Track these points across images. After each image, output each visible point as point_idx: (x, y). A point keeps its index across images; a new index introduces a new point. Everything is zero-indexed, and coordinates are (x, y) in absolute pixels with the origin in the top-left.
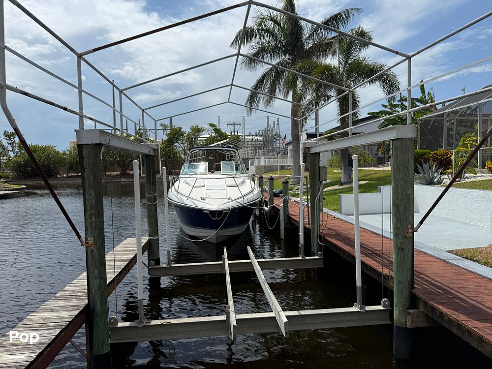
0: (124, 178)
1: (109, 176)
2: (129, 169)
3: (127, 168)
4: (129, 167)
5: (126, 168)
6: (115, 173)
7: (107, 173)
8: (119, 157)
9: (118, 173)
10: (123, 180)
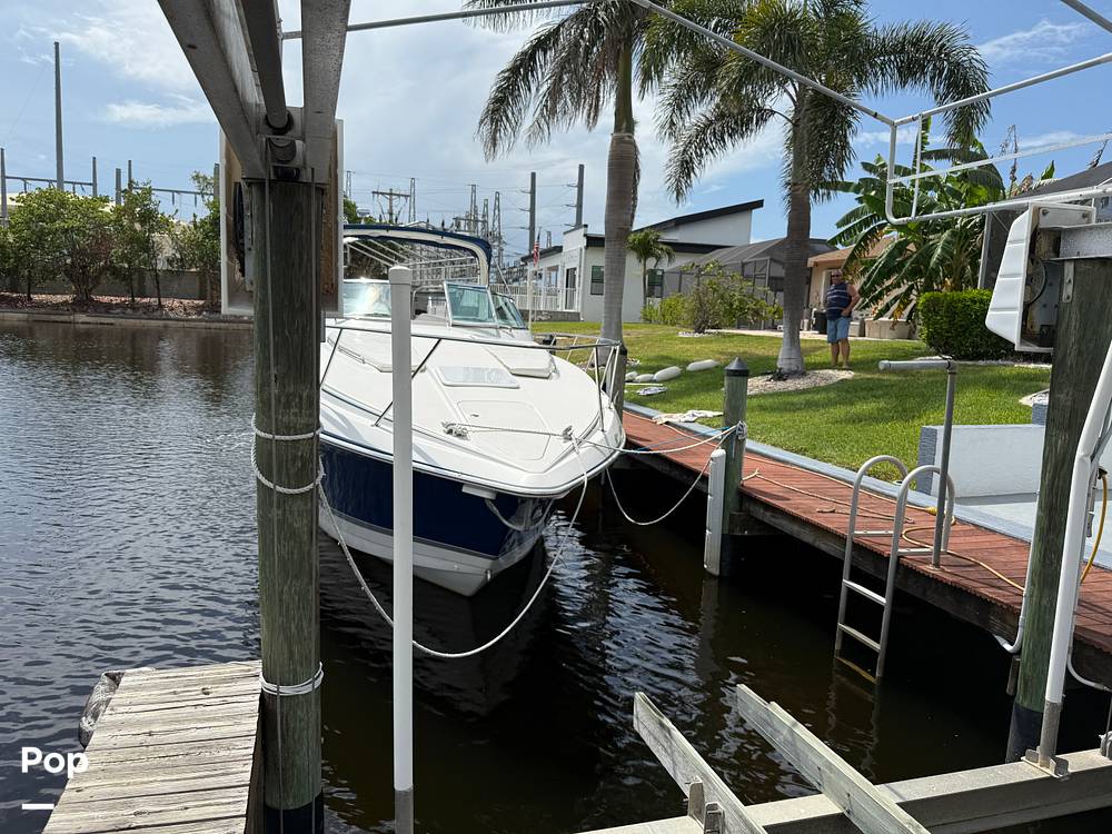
0: (84, 312)
1: (41, 305)
2: (100, 288)
3: (95, 286)
4: (98, 283)
5: (91, 286)
6: (59, 298)
7: (35, 297)
8: (70, 255)
9: (68, 298)
10: (82, 318)
